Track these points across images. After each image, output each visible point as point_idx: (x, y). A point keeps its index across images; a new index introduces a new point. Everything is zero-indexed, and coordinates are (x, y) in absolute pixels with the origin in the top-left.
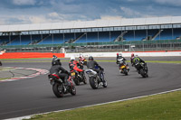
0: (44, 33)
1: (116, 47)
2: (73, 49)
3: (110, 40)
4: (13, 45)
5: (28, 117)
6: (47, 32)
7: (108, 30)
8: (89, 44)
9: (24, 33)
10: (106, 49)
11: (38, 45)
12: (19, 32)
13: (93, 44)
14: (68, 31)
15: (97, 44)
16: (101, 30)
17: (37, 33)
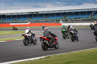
0: (51, 12)
1: (90, 20)
2: (66, 21)
3: (86, 16)
4: (34, 19)
5: (43, 57)
6: (53, 12)
7: (85, 11)
8: (75, 18)
9: (40, 13)
10: (84, 21)
11: (48, 19)
12: (38, 12)
13: (77, 18)
14: (64, 12)
15: (79, 18)
16: (81, 11)
17: (47, 13)
